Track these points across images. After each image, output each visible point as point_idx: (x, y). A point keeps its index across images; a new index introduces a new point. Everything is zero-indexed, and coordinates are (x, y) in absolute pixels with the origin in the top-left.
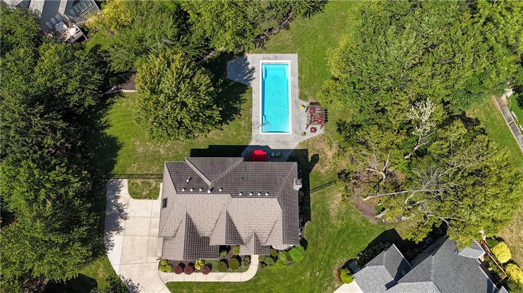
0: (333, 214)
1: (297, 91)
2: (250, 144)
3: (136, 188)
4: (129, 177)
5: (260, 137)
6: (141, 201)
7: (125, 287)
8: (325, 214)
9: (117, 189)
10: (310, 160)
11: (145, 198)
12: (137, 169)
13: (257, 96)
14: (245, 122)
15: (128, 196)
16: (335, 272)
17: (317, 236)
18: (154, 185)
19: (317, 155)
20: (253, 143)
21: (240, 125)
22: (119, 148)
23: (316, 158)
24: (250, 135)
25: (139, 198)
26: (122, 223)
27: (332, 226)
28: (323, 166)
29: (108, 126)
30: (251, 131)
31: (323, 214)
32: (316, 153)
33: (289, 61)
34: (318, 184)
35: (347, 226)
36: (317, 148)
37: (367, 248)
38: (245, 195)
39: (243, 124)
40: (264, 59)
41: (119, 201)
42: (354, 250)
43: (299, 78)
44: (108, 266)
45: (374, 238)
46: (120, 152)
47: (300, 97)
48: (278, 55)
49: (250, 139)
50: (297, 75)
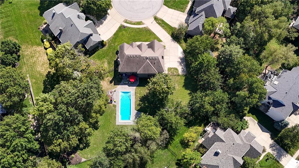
0: (106, 63)
1: (117, 109)
2: (136, 87)
3: (176, 71)
4: (179, 75)
5: (132, 90)
6: (174, 67)
7: (176, 41)
8: (109, 63)
9: (183, 71)
10: (113, 81)
11: (172, 68)
12: (176, 78)
13: (133, 106)
14: (137, 95)
15: (178, 69)
16: (107, 45)
17: (112, 56)
18: (170, 72)
19: (110, 83)
20: (135, 87)
21: (140, 94)
22: (184, 85)
23: (111, 82)
24: (136, 91)
25: (174, 68)
26: (179, 60)
27: (107, 59)
28: (109, 79)
29: (189, 94)
30: (135, 92)
31: (110, 63)
32: (111, 84)
33: (120, 121)
34: (111, 73)
35: (102, 59)
36: (110, 86)
37: (96, 52)
38: (136, 56)
39: (138, 95)
40: (130, 123)
41: (181, 67)
42: (100, 51)
43: (116, 114)
44: (182, 47)
45: (93, 56)
46: (183, 84)
47: (116, 106)
48: (124, 124)
49: (136, 89)
50: (117, 115)
